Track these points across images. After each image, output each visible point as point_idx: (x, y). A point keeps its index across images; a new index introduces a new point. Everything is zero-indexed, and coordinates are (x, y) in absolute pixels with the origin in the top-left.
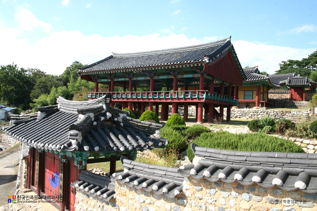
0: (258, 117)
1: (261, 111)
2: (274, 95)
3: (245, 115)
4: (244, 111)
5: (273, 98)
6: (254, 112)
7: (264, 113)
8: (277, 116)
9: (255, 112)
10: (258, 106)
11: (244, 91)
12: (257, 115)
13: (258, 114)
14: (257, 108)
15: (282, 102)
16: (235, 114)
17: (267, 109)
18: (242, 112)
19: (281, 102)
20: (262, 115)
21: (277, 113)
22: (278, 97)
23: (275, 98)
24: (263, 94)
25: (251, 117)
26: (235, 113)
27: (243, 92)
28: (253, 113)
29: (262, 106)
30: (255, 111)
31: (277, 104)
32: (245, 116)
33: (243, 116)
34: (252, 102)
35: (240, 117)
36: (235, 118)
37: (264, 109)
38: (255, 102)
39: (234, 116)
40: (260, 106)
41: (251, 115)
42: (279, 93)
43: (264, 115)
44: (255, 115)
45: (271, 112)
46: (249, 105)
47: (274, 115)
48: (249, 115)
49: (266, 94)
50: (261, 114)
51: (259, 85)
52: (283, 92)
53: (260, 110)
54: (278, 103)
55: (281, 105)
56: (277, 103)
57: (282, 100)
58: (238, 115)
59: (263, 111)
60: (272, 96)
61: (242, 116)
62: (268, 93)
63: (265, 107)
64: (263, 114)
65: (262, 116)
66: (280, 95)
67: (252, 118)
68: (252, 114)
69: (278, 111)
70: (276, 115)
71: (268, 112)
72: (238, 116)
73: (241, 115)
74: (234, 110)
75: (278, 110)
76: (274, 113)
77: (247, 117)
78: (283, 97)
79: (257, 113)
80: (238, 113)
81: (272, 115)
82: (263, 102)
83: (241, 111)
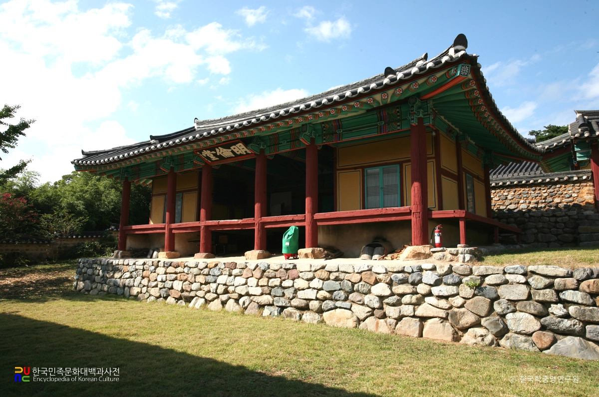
0: (421, 311)
1: (440, 271)
2: (517, 193)
3: (346, 299)
4: (342, 276)
5: (512, 207)
6: (393, 276)
7: (458, 284)
8: (557, 310)
9: (404, 282)
10: (426, 239)
11: (363, 168)
12: (414, 299)
13: (422, 289)
14: (417, 255)
15: (556, 222)
16: (296, 291)
17: (478, 257)
18: (332, 276)
19: (553, 219)
20: (446, 298)
21: (550, 286)
22: (535, 201)
23: (523, 207)
24: (458, 179)
25: (381, 308)
26: (300, 283)
27: (357, 174)
28: (390, 284)
29: (449, 241)
30: (400, 276)
31: (535, 231)
32: (347, 304)
33: (338, 304)
34: (393, 219)
35: (320, 311)
36: (298, 313)
37: (461, 257)
38: (411, 220)
39: (295, 302)
40: (437, 240)
41: (381, 298)
42: (540, 184)
43: (458, 301)
44: (406, 299)
45: (506, 282)
46: (385, 240)
47: (529, 297)
48: (367, 299)
49: (479, 187)
50: (436, 290)
51: (420, 120)
52: (556, 179)
53: (434, 269)
54: (540, 225)
55: (557, 235)
56: (536, 228)
57: (558, 213)
58: (311, 294)
59: (450, 271)
60: (509, 197)
61: (330, 304)
63: (468, 243)
64: (452, 290)
65: (443, 303)
66: (545, 192)
67: (384, 316)
68: (382, 289)
70: (546, 304)
71: (488, 280)
72: (314, 305)
73: (325, 299)
74: (295, 267)
75: (559, 263)
76: (527, 283)
77: (355, 307)
78: (557, 200)
79: (414, 284)
80: (316, 283)
81: (513, 302)
83: (324, 275)
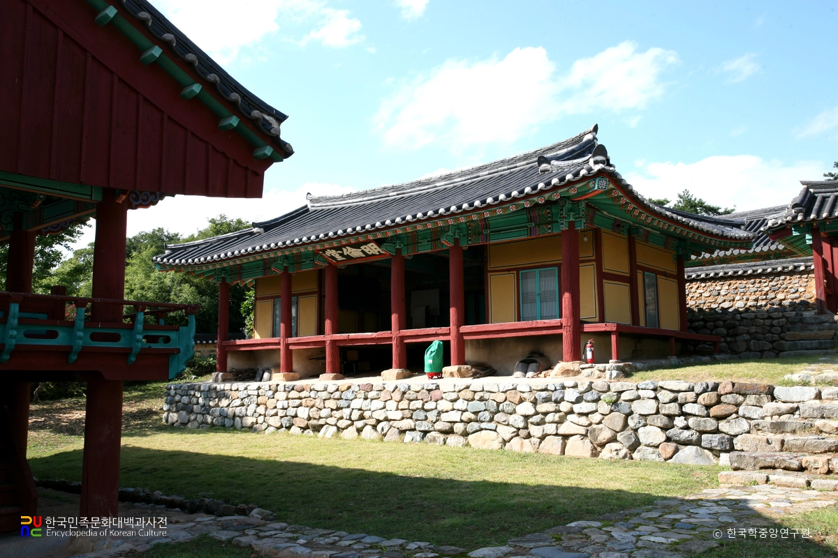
0: (563, 429)
1: (582, 388)
2: (732, 287)
3: (491, 420)
4: (487, 396)
5: (726, 305)
6: (538, 395)
7: (597, 401)
8: (680, 422)
9: (547, 400)
10: (577, 355)
11: (518, 270)
12: (557, 417)
13: (564, 407)
14: (566, 372)
15: (772, 326)
16: (439, 414)
17: (626, 373)
18: (477, 396)
19: (768, 322)
20: (586, 415)
21: (675, 400)
22: (754, 297)
23: (739, 305)
24: (631, 281)
25: (526, 428)
26: (443, 405)
27: (511, 277)
28: (535, 403)
29: (600, 357)
30: (544, 394)
31: (747, 337)
32: (492, 426)
33: (483, 425)
34: (544, 332)
35: (465, 434)
36: (442, 437)
37: (608, 373)
38: (561, 335)
39: (439, 426)
40: (589, 355)
41: (526, 417)
42: (760, 276)
43: (596, 418)
44: (549, 418)
45: (639, 398)
46: (541, 355)
47: (657, 412)
48: (511, 419)
50: (577, 408)
52: (779, 269)
53: (575, 386)
54: (753, 329)
57: (775, 315)
58: (455, 416)
59: (590, 388)
61: (475, 426)
62: (682, 282)
63: (619, 359)
64: (591, 407)
65: (584, 420)
66: (766, 285)
67: (529, 436)
68: (527, 408)
69: (684, 386)
70: (671, 417)
71: (624, 396)
72: (459, 428)
73: (470, 421)
74: (438, 387)
76: (656, 398)
77: (500, 428)
78: (780, 296)
79: (557, 402)
80: (461, 404)
81: (644, 416)
82: (601, 327)
83: (469, 395)
